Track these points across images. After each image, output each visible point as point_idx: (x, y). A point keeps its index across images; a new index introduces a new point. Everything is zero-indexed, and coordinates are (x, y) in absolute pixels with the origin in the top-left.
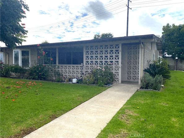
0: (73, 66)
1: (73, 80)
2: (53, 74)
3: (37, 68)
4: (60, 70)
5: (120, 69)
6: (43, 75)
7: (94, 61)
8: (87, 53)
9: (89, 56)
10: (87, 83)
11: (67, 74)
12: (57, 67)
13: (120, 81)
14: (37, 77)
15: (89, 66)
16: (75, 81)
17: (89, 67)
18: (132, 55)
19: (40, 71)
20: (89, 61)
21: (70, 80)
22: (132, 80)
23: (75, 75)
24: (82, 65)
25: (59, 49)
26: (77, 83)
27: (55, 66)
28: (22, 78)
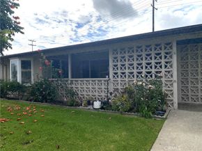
0: (92, 81)
1: (95, 103)
2: (64, 92)
3: (41, 84)
4: (73, 86)
5: (175, 85)
6: (49, 94)
7: (127, 71)
8: (115, 60)
9: (119, 64)
10: (119, 110)
11: (85, 93)
12: (69, 82)
13: (176, 105)
14: (41, 97)
15: (119, 79)
16: (97, 105)
17: (119, 82)
18: (190, 61)
19: (45, 90)
20: (119, 72)
21: (90, 103)
22: (190, 101)
23: (97, 94)
24: (107, 79)
25: (73, 56)
26: (101, 108)
27: (67, 81)
28: (21, 99)
